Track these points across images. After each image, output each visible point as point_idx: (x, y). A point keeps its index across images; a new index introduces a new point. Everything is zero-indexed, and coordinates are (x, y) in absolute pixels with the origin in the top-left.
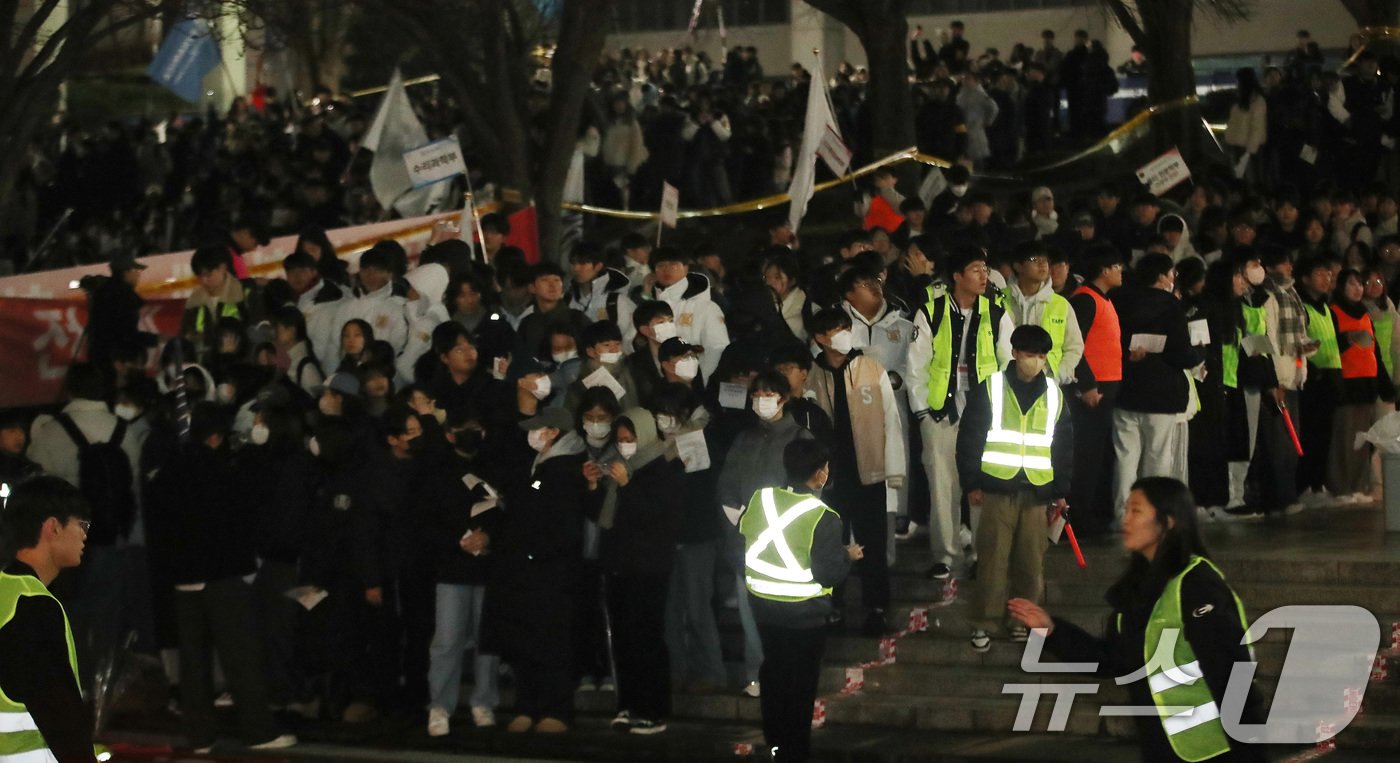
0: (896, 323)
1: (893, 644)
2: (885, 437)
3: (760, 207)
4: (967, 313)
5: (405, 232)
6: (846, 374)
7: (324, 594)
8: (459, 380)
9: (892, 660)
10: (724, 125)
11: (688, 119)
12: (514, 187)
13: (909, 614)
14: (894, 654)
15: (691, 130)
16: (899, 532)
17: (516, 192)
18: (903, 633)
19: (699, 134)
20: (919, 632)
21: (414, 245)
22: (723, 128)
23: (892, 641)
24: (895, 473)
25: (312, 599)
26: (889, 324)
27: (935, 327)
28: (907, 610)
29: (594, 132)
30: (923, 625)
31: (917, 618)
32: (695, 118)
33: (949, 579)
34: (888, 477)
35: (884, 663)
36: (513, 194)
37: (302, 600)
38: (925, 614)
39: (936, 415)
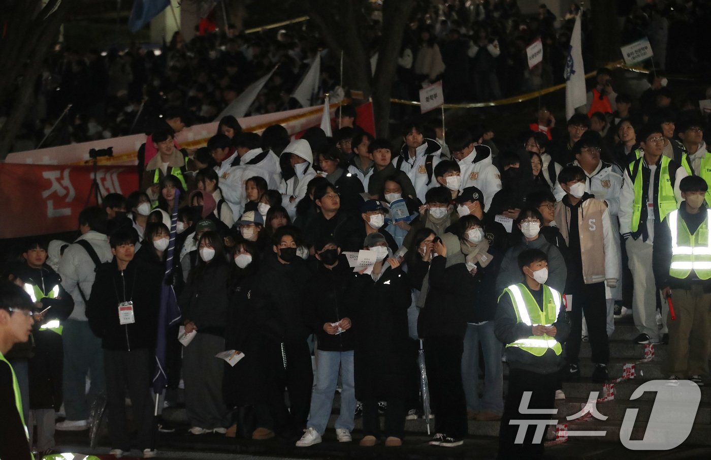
0: (608, 175)
1: (612, 387)
2: (604, 253)
3: (520, 101)
4: (653, 168)
5: (286, 120)
6: (580, 210)
7: (242, 355)
8: (329, 216)
9: (612, 398)
10: (495, 47)
11: (472, 43)
12: (358, 89)
13: (623, 367)
14: (612, 394)
15: (473, 50)
16: (615, 313)
17: (360, 92)
18: (619, 380)
19: (479, 53)
20: (629, 379)
21: (293, 127)
22: (494, 49)
23: (612, 385)
24: (611, 277)
25: (234, 358)
26: (603, 176)
27: (633, 178)
28: (621, 364)
29: (408, 52)
30: (632, 374)
31: (628, 370)
32: (476, 43)
33: (650, 344)
34: (607, 279)
35: (606, 400)
36: (358, 94)
37: (227, 360)
38: (633, 367)
39: (635, 235)
